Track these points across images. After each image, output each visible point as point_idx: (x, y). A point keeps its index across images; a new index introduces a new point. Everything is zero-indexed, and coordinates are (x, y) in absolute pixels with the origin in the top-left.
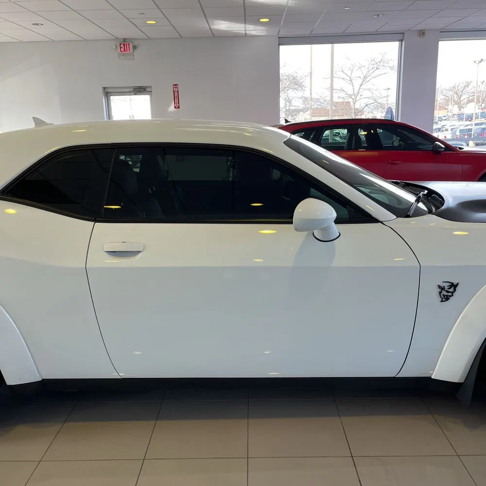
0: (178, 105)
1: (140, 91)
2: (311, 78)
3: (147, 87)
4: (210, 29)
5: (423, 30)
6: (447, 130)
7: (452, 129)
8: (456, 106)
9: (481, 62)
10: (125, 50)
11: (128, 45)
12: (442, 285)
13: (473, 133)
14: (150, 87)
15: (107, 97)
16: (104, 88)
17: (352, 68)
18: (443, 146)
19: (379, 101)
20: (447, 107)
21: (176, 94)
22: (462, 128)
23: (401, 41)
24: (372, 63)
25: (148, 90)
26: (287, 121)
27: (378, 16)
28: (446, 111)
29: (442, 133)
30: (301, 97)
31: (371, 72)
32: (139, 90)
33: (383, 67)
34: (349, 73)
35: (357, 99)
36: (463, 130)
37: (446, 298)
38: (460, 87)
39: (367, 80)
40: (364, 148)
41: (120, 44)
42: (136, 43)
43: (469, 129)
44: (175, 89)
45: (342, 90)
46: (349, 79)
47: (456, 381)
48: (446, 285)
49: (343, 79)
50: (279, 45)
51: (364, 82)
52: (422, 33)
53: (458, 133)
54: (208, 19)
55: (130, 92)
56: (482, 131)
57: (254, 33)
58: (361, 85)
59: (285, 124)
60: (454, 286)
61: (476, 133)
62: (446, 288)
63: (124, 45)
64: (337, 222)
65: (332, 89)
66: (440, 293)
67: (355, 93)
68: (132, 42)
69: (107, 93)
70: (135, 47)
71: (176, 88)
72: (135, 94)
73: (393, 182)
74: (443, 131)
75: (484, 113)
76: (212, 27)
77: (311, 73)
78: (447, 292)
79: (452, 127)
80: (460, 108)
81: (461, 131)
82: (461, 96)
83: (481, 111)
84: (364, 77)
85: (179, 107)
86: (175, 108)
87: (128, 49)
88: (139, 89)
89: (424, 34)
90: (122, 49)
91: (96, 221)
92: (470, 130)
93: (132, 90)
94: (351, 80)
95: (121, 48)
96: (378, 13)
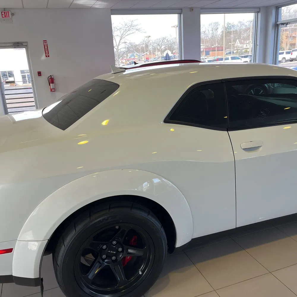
0: (48, 55)
1: (18, 46)
3: (24, 42)
5: (192, 8)
11: (7, 13)
14: (26, 42)
21: (46, 47)
23: (180, 14)
25: (25, 44)
41: (2, 12)
42: (13, 11)
44: (45, 44)
50: (111, 14)
52: (192, 9)
55: (11, 46)
63: (5, 13)
68: (10, 11)
70: (13, 14)
71: (45, 43)
72: (15, 48)
82: (161, 47)
85: (49, 56)
86: (46, 56)
87: (8, 16)
88: (18, 44)
90: (4, 16)
93: (13, 44)
95: (2, 15)
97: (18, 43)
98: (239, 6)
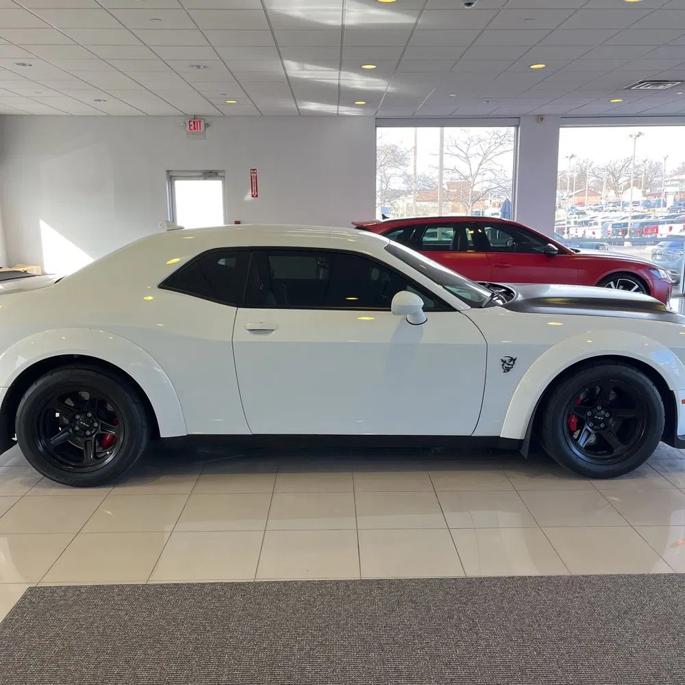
0: (256, 193)
1: (210, 176)
2: (415, 154)
3: (219, 171)
4: (298, 109)
5: (541, 115)
6: (596, 224)
7: (603, 223)
8: (613, 192)
9: (638, 136)
10: (195, 128)
11: (199, 123)
12: (504, 359)
13: (629, 228)
14: (223, 171)
15: (171, 182)
16: (168, 171)
17: (468, 143)
18: (557, 249)
19: (503, 185)
20: (599, 192)
21: (254, 181)
22: (616, 221)
23: (517, 126)
24: (494, 137)
25: (221, 174)
26: (384, 217)
27: (488, 102)
28: (599, 197)
29: (590, 228)
30: (404, 175)
31: (493, 148)
32: (209, 174)
33: (509, 142)
34: (464, 148)
35: (475, 182)
36: (617, 224)
37: (508, 370)
38: (617, 166)
39: (489, 158)
40: (471, 248)
41: (189, 122)
42: (208, 120)
43: (624, 223)
44: (253, 175)
45: (455, 170)
46: (465, 156)
47: (519, 438)
48: (507, 359)
49: (457, 156)
50: (376, 126)
51: (484, 161)
52: (541, 118)
53: (610, 228)
54: (297, 101)
55: (200, 177)
56: (640, 226)
57: (347, 113)
58: (480, 164)
59: (382, 221)
60: (513, 360)
61: (633, 229)
62: (507, 362)
63: (194, 123)
64: (425, 309)
65: (441, 168)
66: (503, 365)
67: (473, 174)
68: (204, 120)
69: (171, 177)
70: (207, 125)
71: (254, 173)
72: (205, 179)
73: (479, 283)
74: (591, 225)
75: (649, 201)
76: (299, 107)
77: (415, 148)
78: (508, 365)
79: (604, 220)
80: (617, 194)
81: (614, 226)
82: (619, 177)
83: (645, 199)
84: (485, 154)
85: (257, 196)
86: (253, 196)
87: (199, 128)
89: (542, 119)
90: (192, 128)
91: (239, 306)
92: (626, 225)
93: (201, 174)
94: (467, 158)
95: (190, 126)
96: (487, 100)
97: (211, 172)
98: (647, 113)
